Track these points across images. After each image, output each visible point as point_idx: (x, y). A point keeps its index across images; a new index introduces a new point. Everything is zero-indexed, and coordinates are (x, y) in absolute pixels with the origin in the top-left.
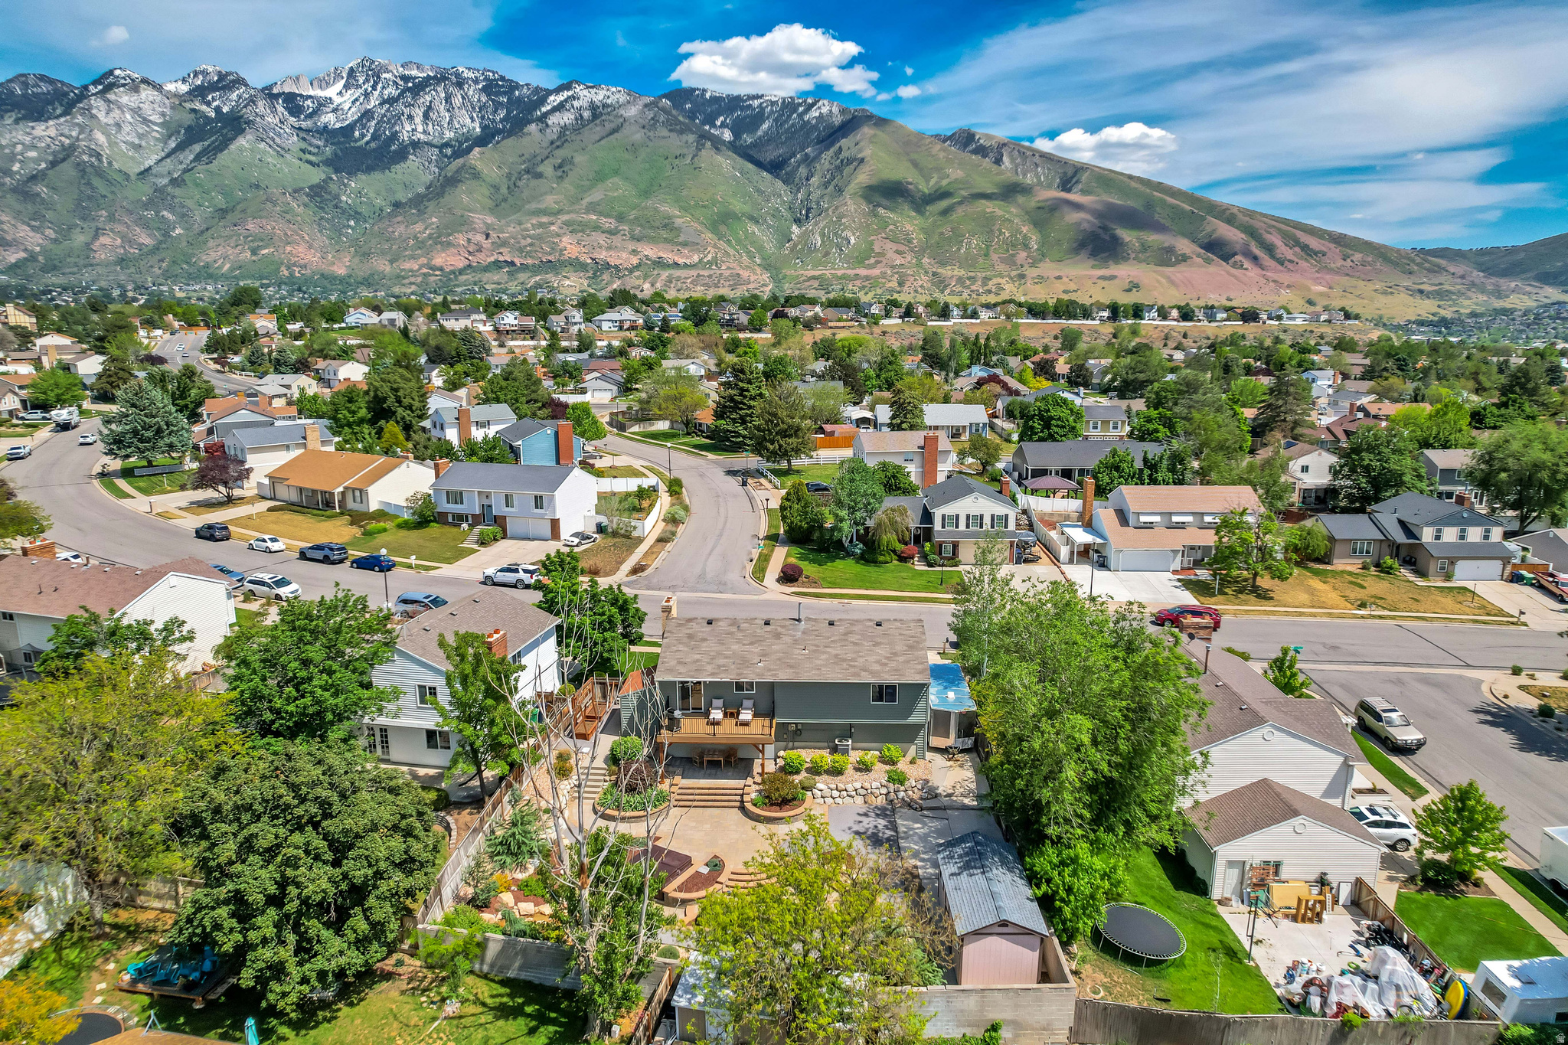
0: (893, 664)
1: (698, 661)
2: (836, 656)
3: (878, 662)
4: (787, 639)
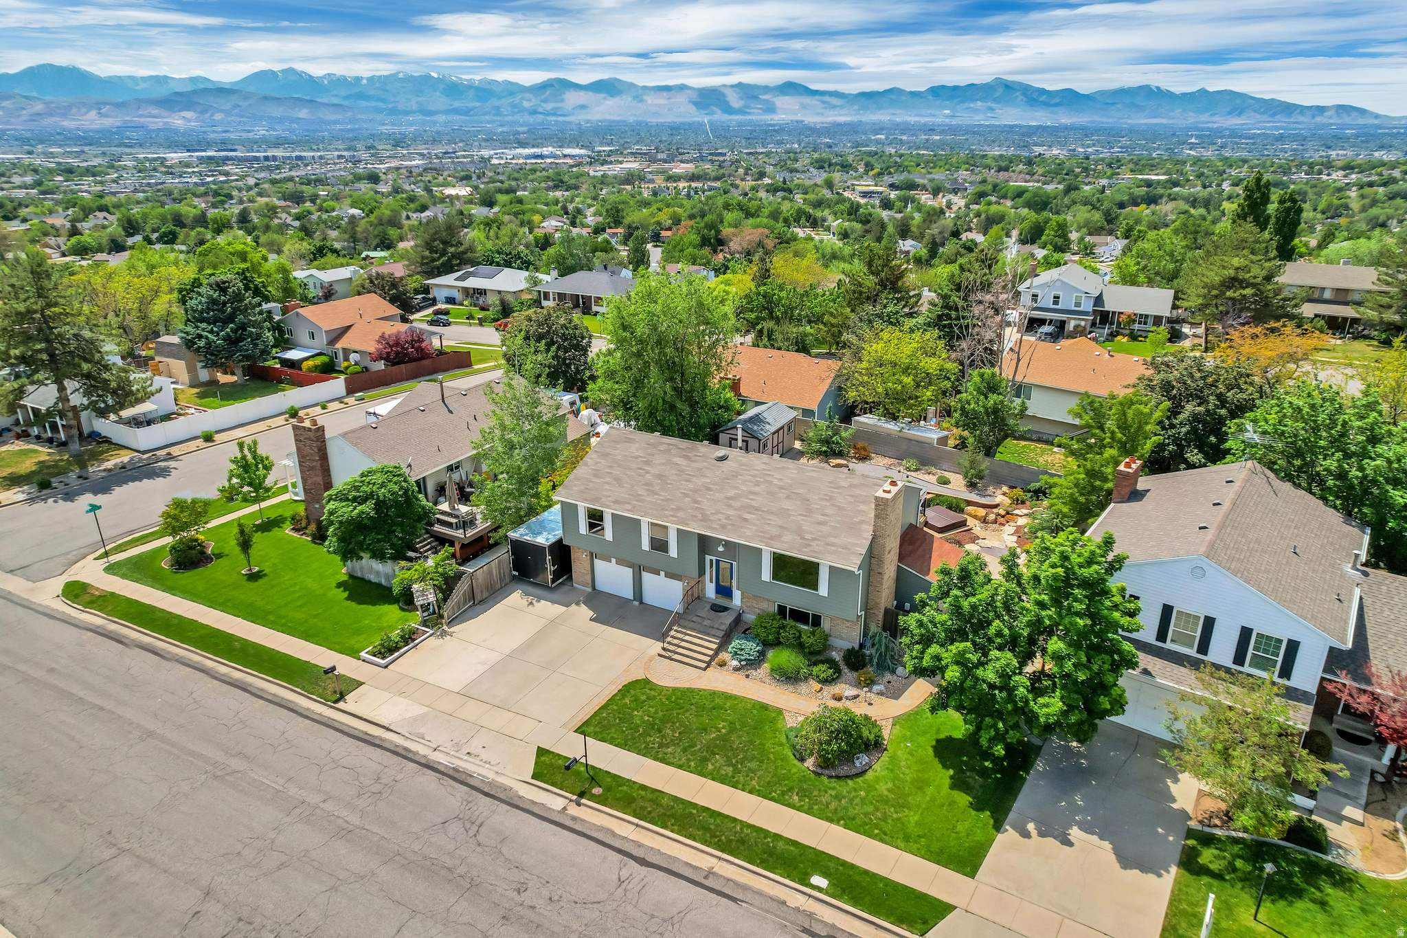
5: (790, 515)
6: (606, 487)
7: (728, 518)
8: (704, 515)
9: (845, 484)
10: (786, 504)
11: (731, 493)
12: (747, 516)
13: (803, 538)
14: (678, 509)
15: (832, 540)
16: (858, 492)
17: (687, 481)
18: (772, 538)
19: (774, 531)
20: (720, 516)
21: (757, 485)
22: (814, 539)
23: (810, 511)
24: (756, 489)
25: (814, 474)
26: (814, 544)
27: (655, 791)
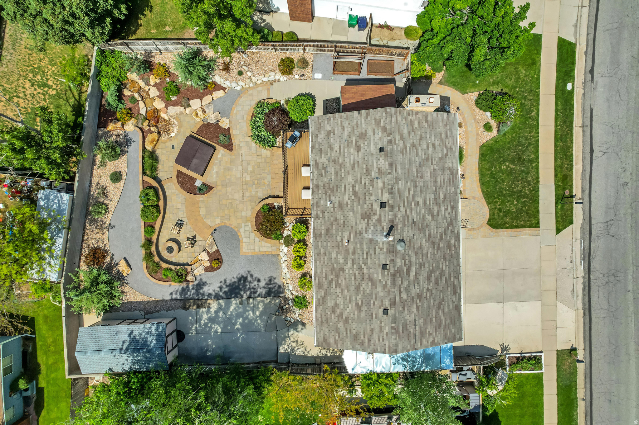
0: (334, 318)
1: (331, 148)
2: (343, 270)
3: (336, 305)
4: (362, 225)
5: (434, 169)
6: (447, 309)
7: (447, 209)
8: (448, 226)
9: (401, 144)
10: (427, 176)
11: (429, 218)
12: (442, 197)
13: (447, 154)
14: (449, 246)
15: (443, 135)
16: (405, 132)
17: (427, 255)
18: (452, 173)
19: (447, 174)
20: (447, 214)
21: (417, 204)
22: (446, 147)
23: (427, 159)
24: (421, 203)
25: (399, 168)
26: (449, 145)
27: (556, 171)
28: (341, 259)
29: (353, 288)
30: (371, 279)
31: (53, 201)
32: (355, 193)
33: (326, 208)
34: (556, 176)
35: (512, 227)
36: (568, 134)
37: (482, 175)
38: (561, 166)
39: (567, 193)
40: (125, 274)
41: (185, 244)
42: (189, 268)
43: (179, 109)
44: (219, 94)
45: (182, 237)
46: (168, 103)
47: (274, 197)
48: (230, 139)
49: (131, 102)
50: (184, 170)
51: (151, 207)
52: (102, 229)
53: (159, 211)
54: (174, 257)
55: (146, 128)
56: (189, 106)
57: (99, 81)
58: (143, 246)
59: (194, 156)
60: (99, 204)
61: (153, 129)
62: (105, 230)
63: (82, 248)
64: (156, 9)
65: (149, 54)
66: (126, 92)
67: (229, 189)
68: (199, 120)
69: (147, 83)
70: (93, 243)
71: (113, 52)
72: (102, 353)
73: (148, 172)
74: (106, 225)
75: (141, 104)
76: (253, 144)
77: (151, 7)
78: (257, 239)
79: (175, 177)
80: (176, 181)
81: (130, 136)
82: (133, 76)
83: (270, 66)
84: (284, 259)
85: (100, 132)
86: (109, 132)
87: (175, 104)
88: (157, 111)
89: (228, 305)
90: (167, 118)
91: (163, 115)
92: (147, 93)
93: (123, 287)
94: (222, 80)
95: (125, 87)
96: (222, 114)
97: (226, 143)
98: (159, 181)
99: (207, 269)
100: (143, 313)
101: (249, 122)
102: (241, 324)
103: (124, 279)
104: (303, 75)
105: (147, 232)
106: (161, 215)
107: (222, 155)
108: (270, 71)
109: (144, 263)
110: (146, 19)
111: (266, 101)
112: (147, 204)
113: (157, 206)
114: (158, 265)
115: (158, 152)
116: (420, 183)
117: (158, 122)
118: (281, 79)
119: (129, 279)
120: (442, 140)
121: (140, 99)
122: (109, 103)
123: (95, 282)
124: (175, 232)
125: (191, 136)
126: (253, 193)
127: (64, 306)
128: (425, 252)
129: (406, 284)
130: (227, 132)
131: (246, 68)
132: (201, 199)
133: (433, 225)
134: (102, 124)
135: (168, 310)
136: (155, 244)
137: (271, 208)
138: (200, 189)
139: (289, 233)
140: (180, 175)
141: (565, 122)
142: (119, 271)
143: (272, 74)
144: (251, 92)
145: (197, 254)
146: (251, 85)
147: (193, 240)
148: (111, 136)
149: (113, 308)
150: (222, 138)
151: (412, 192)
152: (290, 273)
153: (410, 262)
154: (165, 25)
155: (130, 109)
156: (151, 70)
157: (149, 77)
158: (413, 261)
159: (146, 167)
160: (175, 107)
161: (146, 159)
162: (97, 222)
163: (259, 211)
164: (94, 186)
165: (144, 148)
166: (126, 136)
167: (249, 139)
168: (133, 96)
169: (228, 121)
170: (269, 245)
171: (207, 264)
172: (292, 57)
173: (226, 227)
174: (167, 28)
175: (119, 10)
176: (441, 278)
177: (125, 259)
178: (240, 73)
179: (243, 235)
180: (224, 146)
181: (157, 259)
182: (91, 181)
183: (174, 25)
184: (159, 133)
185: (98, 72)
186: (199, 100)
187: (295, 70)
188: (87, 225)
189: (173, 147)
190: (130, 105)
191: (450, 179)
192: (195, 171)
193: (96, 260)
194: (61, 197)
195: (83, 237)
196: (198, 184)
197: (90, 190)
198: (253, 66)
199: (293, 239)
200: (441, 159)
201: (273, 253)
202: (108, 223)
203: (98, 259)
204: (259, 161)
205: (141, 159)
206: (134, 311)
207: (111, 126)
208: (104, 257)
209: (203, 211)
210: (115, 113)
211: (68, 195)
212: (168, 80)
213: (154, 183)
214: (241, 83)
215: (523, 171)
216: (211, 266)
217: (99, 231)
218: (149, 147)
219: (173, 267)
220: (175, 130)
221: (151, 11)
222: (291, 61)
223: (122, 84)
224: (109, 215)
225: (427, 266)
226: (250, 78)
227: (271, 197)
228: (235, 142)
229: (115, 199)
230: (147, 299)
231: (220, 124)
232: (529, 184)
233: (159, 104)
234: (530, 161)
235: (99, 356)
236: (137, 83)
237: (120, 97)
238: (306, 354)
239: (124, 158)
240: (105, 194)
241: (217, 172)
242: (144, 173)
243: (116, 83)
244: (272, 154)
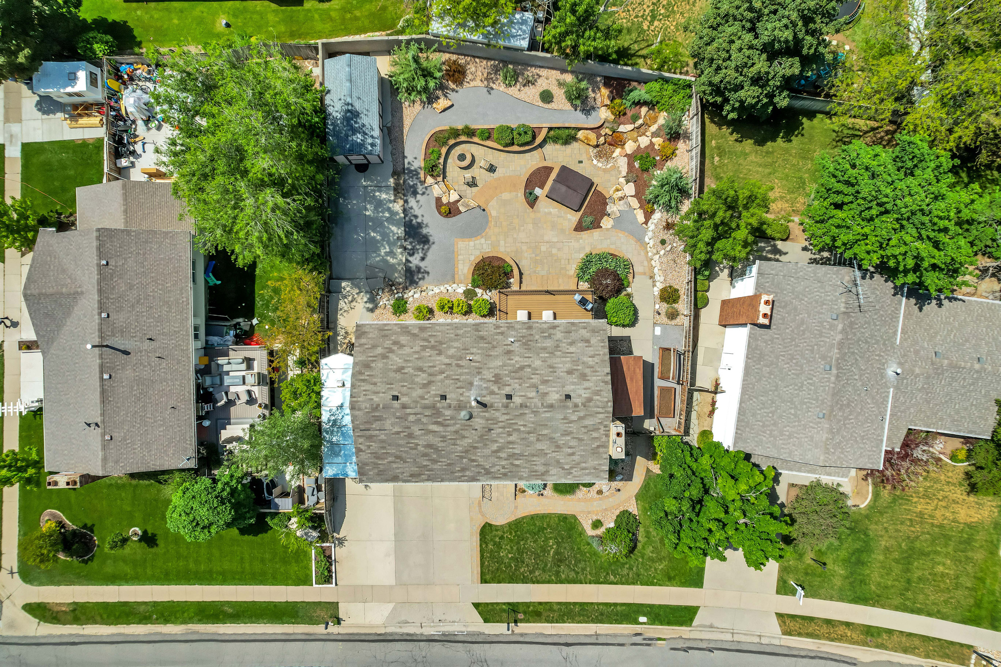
0: (388, 343)
1: (572, 343)
2: (440, 354)
3: (402, 346)
4: (488, 375)
5: (546, 454)
6: (394, 466)
7: (503, 468)
8: (485, 469)
9: (574, 417)
10: (539, 446)
11: (495, 447)
12: (517, 462)
13: (563, 469)
14: (463, 470)
15: (584, 465)
16: (587, 422)
17: (454, 444)
18: (543, 474)
19: (541, 469)
20: (498, 467)
21: (510, 434)
22: (571, 468)
23: (558, 447)
24: (511, 439)
25: (548, 415)
26: (573, 471)
27: (546, 603)
28: (452, 351)
29: (420, 364)
30: (430, 383)
31: (520, 29)
32: (522, 368)
33: (507, 337)
34: (540, 603)
35: (482, 552)
36: (588, 618)
37: (543, 517)
38: (551, 610)
39: (521, 616)
40: (434, 105)
41: (468, 175)
42: (440, 179)
43: (624, 170)
44: (640, 217)
45: (476, 171)
46: (631, 158)
47: (521, 278)
48: (588, 229)
49: (633, 116)
50: (553, 175)
51: (511, 137)
52: (486, 79)
53: (507, 145)
54: (453, 161)
55: (603, 132)
56: (628, 182)
57: (656, 81)
58: (467, 127)
59: (569, 187)
60: (515, 76)
61: (602, 140)
62: (486, 82)
63: (465, 55)
64: (739, 147)
65: (687, 137)
66: (644, 110)
67: (530, 226)
68: (611, 192)
69: (654, 135)
70: (471, 68)
71: (690, 97)
72: (348, 84)
73: (552, 133)
74: (491, 84)
75: (630, 127)
76: (582, 255)
77: (741, 141)
78: (472, 258)
79: (545, 164)
80: (541, 165)
81: (594, 114)
82: (662, 118)
83: (670, 276)
84: (449, 288)
85: (599, 79)
86: (599, 89)
87: (630, 165)
88: (623, 145)
89: (397, 224)
90: (614, 155)
91: (618, 151)
92: (644, 134)
93: (419, 102)
94: (655, 221)
95: (650, 109)
96: (618, 221)
97: (584, 224)
98: (541, 146)
99: (438, 200)
100: (389, 125)
101: (607, 251)
102: (374, 237)
103: (429, 103)
104: (659, 314)
105: (483, 131)
106: (502, 148)
107: (570, 220)
108: (665, 276)
109: (447, 128)
110: (727, 134)
111: (631, 271)
112: (515, 133)
113: (513, 144)
114: (445, 143)
115: (575, 145)
116: (532, 438)
117: (610, 144)
118: (655, 289)
119: (428, 109)
120: (578, 464)
121: (636, 125)
122: (631, 91)
123: (427, 74)
124: (482, 164)
125: (592, 184)
126: (526, 255)
127: (400, 38)
128: (458, 442)
129: (424, 420)
130: (596, 225)
131: (668, 249)
132: (519, 195)
133: (487, 452)
134: (608, 81)
135: (392, 154)
136: (470, 140)
137: (508, 274)
138: (531, 194)
139: (479, 295)
140: (549, 170)
141: (602, 614)
142: (438, 98)
143: (662, 279)
144: (642, 253)
145: (456, 188)
146: (650, 254)
147: (472, 184)
148: (594, 91)
149: (395, 91)
150: (589, 219)
151: (522, 428)
152: (434, 296)
153: (447, 426)
154: (720, 157)
155: (625, 114)
156: (670, 140)
157: (661, 137)
158: (449, 429)
159: (557, 131)
160: (626, 166)
161: (567, 131)
162: (496, 74)
163: (505, 262)
164: (537, 71)
165: (580, 129)
166: (593, 108)
167: (588, 251)
168: (640, 118)
169: (610, 226)
170: (466, 271)
171: (445, 200)
172: (680, 302)
173: (487, 222)
174: (717, 159)
175: (732, 111)
176: (429, 460)
177: (453, 105)
178: (663, 242)
179: (478, 242)
180: (580, 222)
181: (452, 142)
182: (542, 67)
183: (720, 167)
184: (597, 146)
185: (667, 80)
186: (634, 194)
187: (665, 305)
188: (492, 62)
189: (581, 162)
190: (630, 114)
191: (536, 471)
192: (552, 189)
193: (451, 73)
194: (524, 39)
195: (478, 57)
196: (538, 191)
197: (532, 66)
198: (671, 257)
199: (472, 299)
200: (558, 462)
201: (456, 276)
202: (494, 86)
203: (453, 75)
204: (563, 262)
205: (567, 125)
206: (392, 115)
207: (605, 92)
208: (454, 82)
209: (506, 196)
210: (621, 97)
211: (527, 46)
212: (658, 158)
213: (539, 140)
214: (652, 243)
215: (546, 565)
216: (443, 205)
217: (485, 75)
218: (580, 134)
219: (442, 161)
220: (600, 165)
221: (736, 140)
222: (676, 300)
223: (654, 106)
224: (502, 88)
225: (443, 444)
226: (658, 253)
227: (521, 274)
228: (585, 235)
229: (521, 96)
230: (405, 131)
231: (605, 218)
232: (531, 572)
233: (630, 147)
234: (557, 573)
235: (344, 80)
236: (655, 122)
237: (639, 104)
238: (339, 313)
239: (568, 106)
240: (528, 83)
241: (550, 213)
242: (550, 129)
243: (655, 100)
244: (570, 277)
